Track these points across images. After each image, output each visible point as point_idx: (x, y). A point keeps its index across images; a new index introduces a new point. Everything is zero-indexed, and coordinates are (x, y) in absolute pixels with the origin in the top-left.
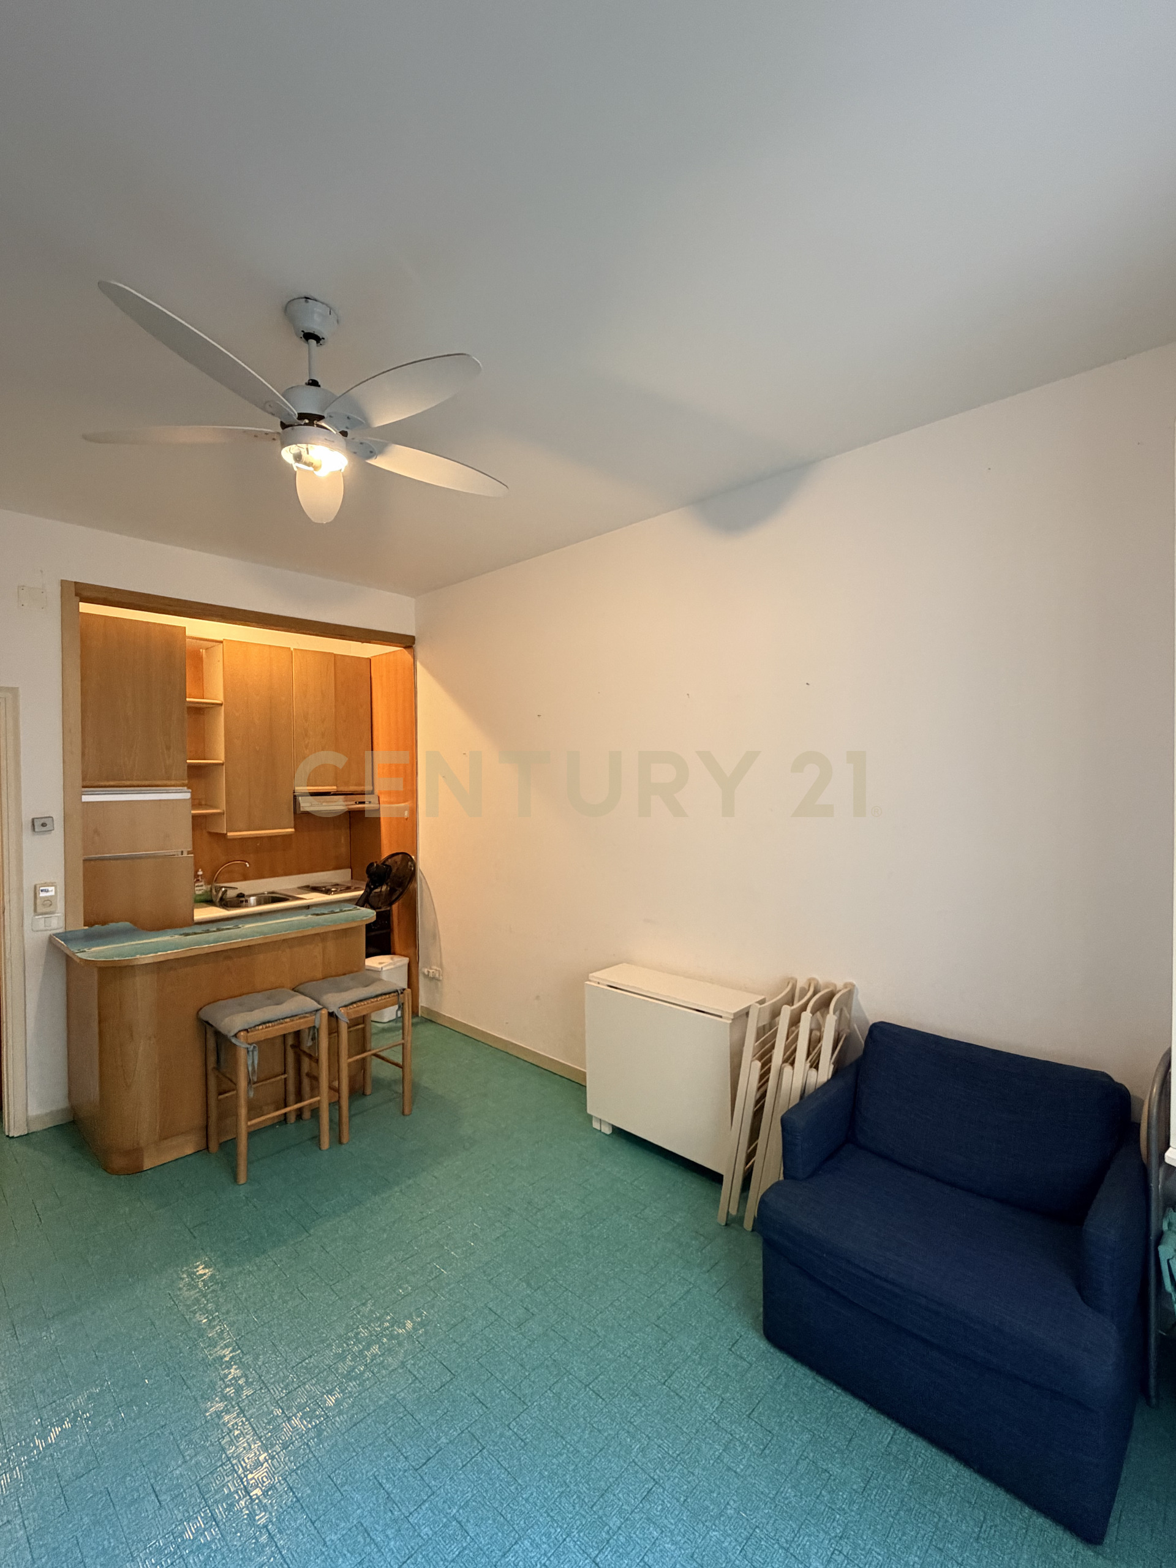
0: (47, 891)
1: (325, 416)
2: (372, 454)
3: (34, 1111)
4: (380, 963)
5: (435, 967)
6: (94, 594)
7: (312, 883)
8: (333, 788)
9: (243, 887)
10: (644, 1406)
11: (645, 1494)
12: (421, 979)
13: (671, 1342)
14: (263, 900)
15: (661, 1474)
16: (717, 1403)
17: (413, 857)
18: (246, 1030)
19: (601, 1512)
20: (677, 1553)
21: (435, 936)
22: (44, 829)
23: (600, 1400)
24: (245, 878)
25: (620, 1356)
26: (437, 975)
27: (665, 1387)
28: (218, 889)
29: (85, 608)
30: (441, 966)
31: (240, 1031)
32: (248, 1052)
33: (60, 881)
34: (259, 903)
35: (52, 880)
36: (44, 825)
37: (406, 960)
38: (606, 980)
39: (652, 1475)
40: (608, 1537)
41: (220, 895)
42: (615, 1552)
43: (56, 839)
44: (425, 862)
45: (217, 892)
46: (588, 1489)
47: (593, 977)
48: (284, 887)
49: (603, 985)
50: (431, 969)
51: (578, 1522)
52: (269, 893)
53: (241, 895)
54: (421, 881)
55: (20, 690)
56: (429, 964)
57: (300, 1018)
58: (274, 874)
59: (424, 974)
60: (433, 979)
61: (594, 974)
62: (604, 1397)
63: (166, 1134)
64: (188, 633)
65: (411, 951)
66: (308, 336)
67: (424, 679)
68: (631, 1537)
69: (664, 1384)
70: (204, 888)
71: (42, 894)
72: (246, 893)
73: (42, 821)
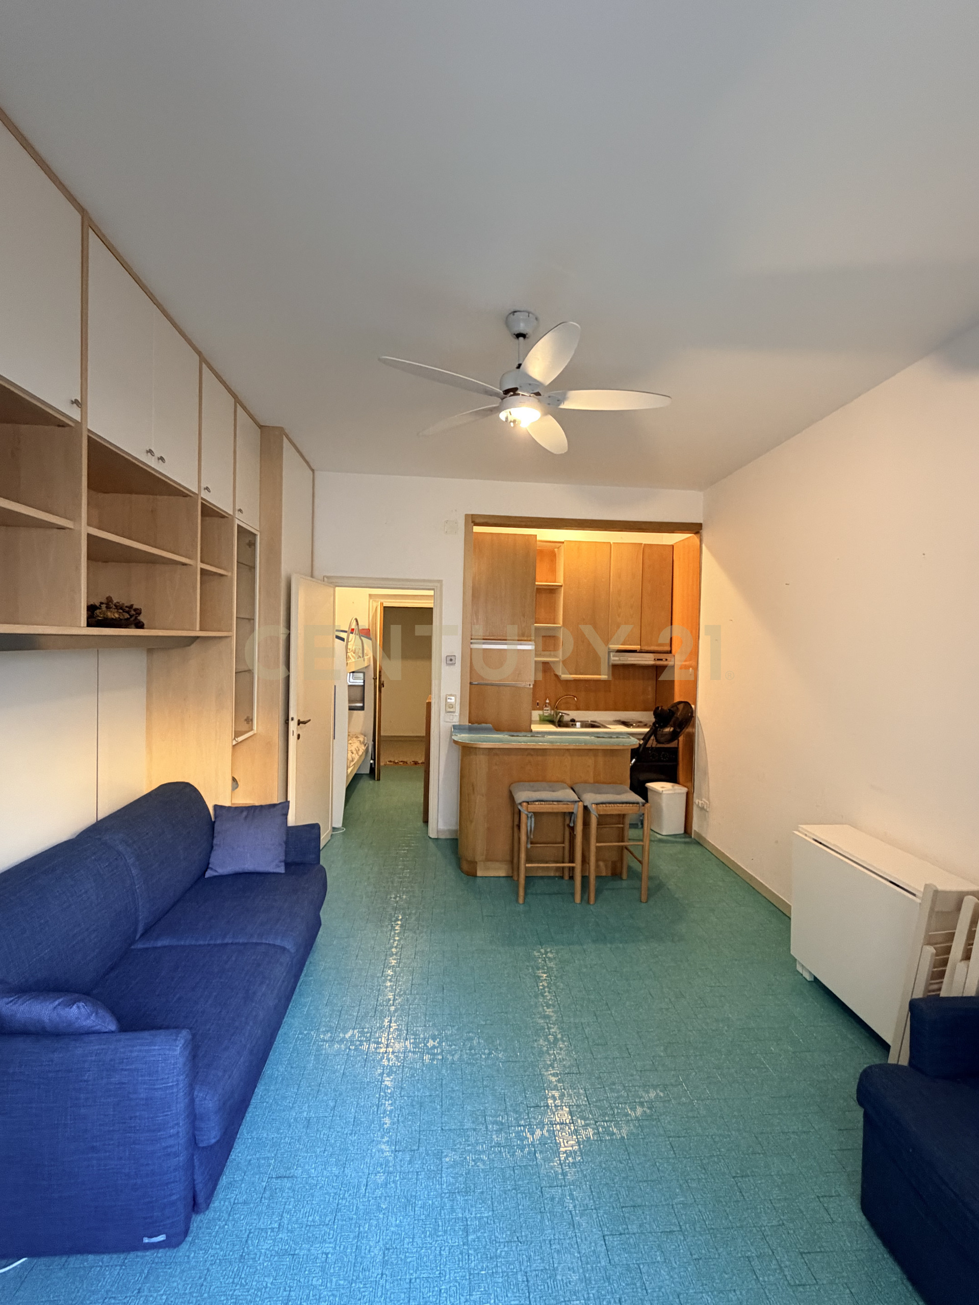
0: (451, 699)
1: (518, 387)
2: (560, 401)
3: (441, 826)
4: (663, 787)
5: (704, 799)
6: (482, 520)
7: (623, 719)
8: (637, 647)
9: (573, 714)
10: (705, 1179)
11: (668, 1230)
12: (695, 808)
13: (762, 1155)
14: (585, 725)
15: (688, 1229)
16: (775, 1223)
17: (693, 706)
18: (528, 802)
19: (627, 1215)
20: (667, 1282)
21: (705, 773)
22: (451, 662)
23: (672, 1152)
24: (578, 709)
25: (707, 1136)
26: (705, 808)
27: (733, 1180)
28: (557, 714)
29: (477, 529)
30: (708, 800)
31: (524, 802)
32: (528, 817)
33: (458, 694)
34: (582, 726)
35: (454, 693)
36: (451, 660)
37: (685, 790)
38: (814, 834)
39: (681, 1224)
40: (622, 1232)
41: (559, 716)
42: (622, 1244)
43: (457, 669)
44: (702, 711)
45: (557, 715)
46: (627, 1196)
47: (802, 828)
48: (602, 719)
49: (809, 837)
50: (701, 800)
51: (607, 1208)
52: (591, 721)
53: (573, 721)
54: (698, 726)
55: (444, 582)
56: (700, 798)
57: (564, 804)
58: (597, 709)
59: (698, 806)
60: (702, 809)
61: (804, 826)
62: (677, 1152)
63: (489, 859)
64: (538, 538)
65: (689, 784)
66: (519, 335)
67: (707, 559)
68: (638, 1245)
69: (734, 1177)
70: (549, 712)
71: (449, 701)
72: (576, 720)
73: (450, 657)
